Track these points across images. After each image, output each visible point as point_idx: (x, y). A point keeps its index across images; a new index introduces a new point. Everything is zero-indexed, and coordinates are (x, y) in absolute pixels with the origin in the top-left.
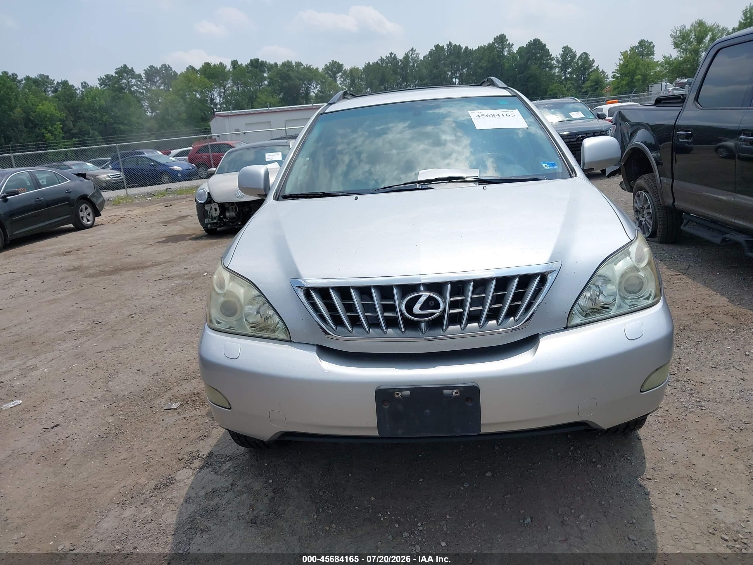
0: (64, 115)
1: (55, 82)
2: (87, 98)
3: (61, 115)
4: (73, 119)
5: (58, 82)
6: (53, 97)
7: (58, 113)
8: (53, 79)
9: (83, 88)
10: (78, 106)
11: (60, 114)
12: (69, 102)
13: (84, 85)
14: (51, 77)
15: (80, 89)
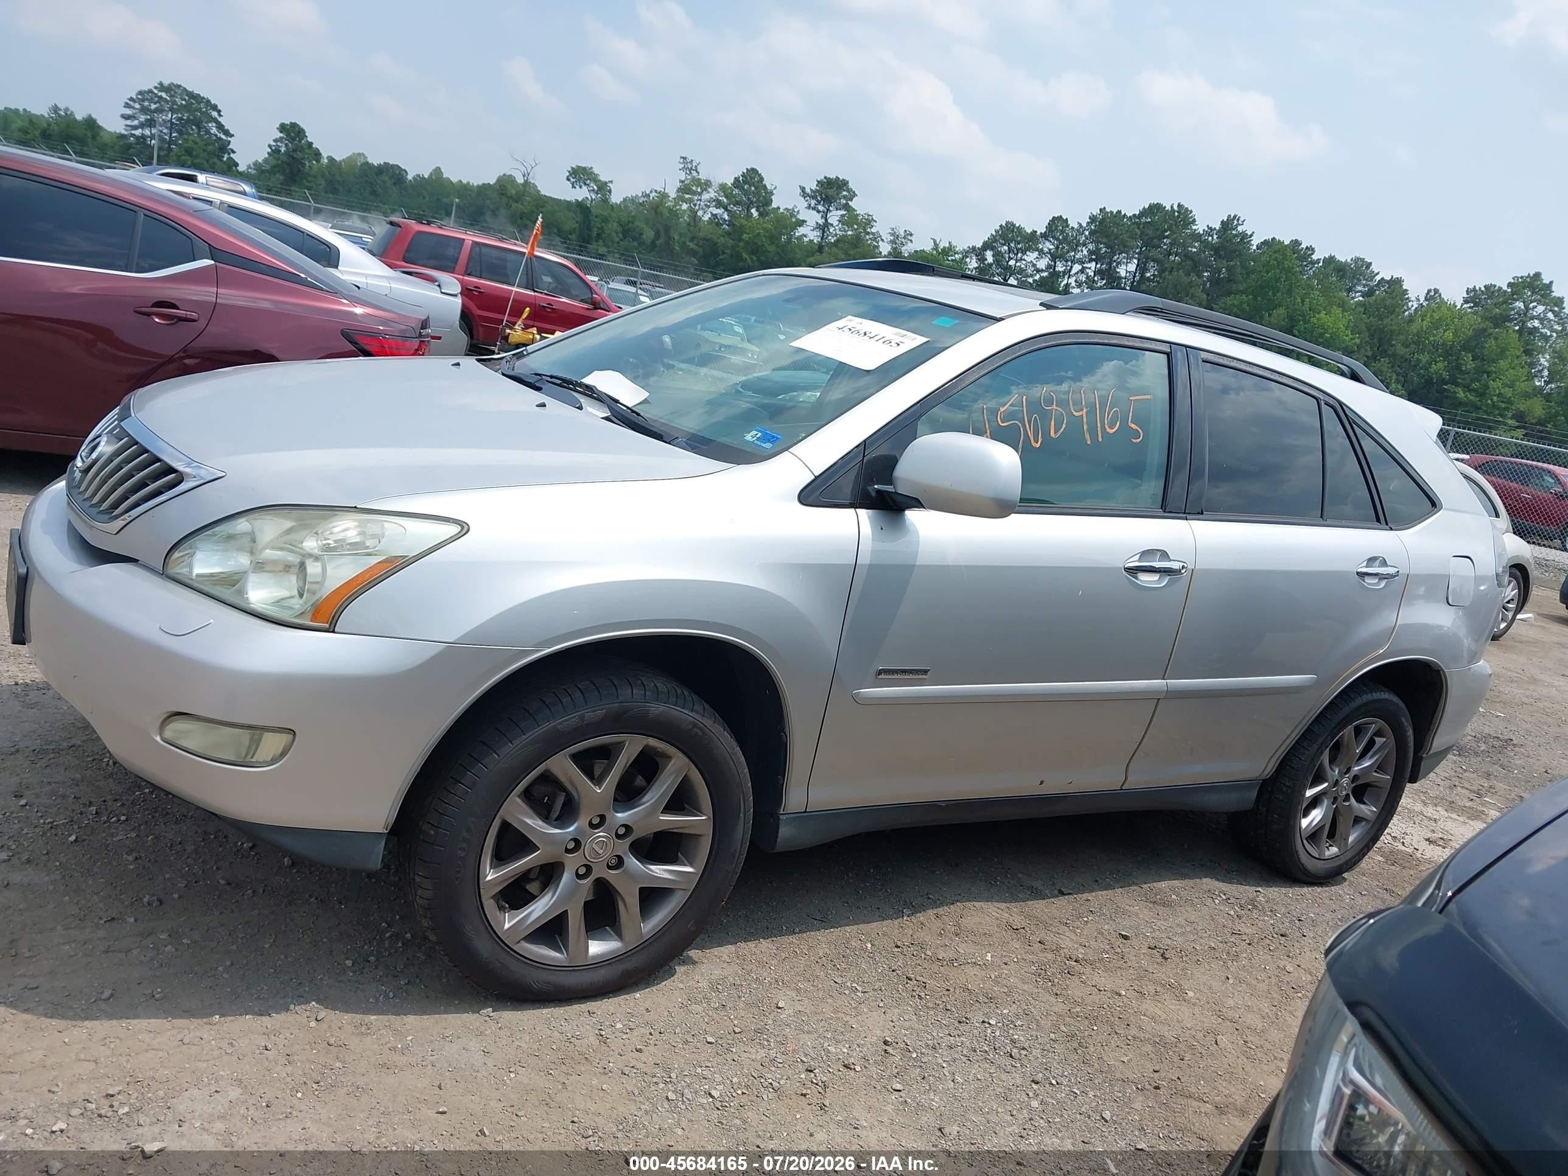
0: (1358, 341)
1: (1378, 278)
2: (1422, 321)
3: (1351, 339)
4: (1369, 354)
5: (1383, 279)
6: (1359, 304)
7: (1347, 336)
8: (1376, 272)
9: (1426, 299)
10: (1392, 332)
11: (1351, 336)
12: (1382, 320)
13: (1433, 296)
14: (1374, 268)
15: (1418, 300)
